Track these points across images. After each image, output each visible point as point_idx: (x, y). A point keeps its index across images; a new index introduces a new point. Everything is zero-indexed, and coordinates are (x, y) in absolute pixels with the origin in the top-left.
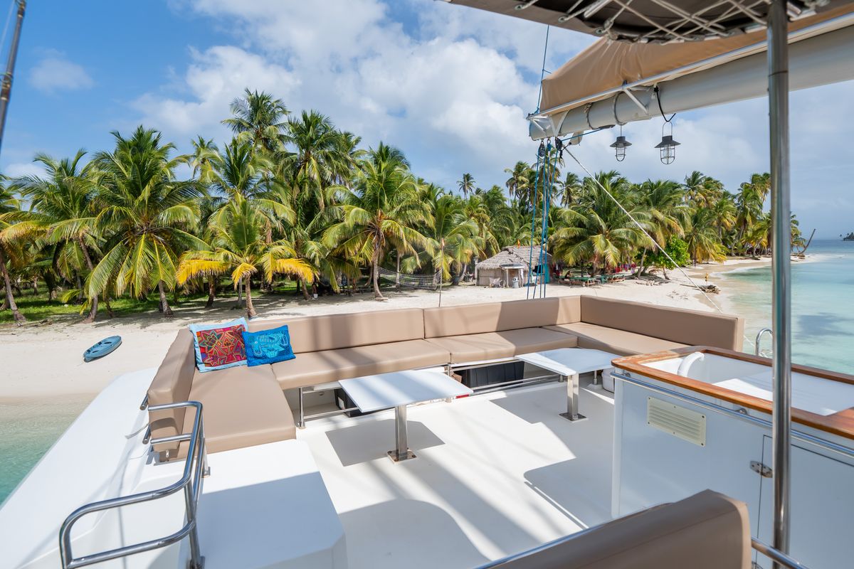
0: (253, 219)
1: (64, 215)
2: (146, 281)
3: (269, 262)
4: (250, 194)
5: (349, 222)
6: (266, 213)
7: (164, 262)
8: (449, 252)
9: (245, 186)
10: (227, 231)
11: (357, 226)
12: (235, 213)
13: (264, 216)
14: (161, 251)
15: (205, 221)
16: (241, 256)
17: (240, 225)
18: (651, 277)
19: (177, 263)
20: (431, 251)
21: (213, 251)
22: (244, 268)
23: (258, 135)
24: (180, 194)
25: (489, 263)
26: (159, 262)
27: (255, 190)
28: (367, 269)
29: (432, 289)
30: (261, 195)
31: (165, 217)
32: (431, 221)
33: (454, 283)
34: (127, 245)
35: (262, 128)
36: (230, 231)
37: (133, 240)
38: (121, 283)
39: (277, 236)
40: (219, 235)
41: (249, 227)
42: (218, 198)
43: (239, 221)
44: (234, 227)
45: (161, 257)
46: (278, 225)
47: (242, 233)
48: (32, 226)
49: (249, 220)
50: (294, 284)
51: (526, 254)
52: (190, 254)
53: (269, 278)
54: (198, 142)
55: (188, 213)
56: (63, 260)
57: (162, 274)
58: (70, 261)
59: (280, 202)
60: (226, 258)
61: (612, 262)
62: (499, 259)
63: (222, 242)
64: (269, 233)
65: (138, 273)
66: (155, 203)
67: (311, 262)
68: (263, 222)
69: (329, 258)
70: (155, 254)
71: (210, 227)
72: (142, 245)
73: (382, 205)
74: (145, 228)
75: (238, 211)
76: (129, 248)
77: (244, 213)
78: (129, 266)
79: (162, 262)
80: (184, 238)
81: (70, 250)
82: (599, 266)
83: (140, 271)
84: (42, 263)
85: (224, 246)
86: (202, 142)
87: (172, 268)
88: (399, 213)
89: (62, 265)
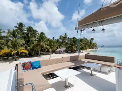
3: (20, 50)
4: (17, 38)
5: (35, 44)
8: (52, 48)
11: (36, 44)
16: (14, 49)
18: (80, 52)
20: (49, 48)
22: (15, 52)
25: (58, 50)
28: (38, 51)
29: (49, 55)
32: (49, 44)
33: (52, 53)
39: (21, 46)
40: (10, 46)
42: (10, 39)
43: (14, 43)
46: (22, 44)
47: (15, 45)
49: (16, 43)
50: (25, 54)
51: (63, 49)
53: (20, 53)
60: (11, 50)
61: (75, 50)
62: (59, 50)
64: (20, 45)
67: (28, 50)
69: (31, 49)
71: (8, 44)
73: (41, 41)
75: (14, 41)
82: (73, 50)
88: (43, 42)
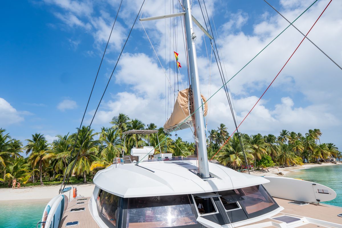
0: (114, 152)
1: (61, 151)
2: (81, 170)
4: (114, 144)
6: (118, 149)
7: (87, 165)
9: (113, 142)
10: (106, 155)
12: (109, 149)
13: (118, 151)
14: (86, 161)
15: (100, 152)
16: (109, 163)
17: (110, 153)
19: (90, 165)
21: (101, 161)
23: (120, 126)
24: (94, 144)
26: (85, 165)
27: (116, 143)
30: (117, 144)
31: (89, 151)
34: (77, 160)
35: (122, 124)
36: (107, 156)
37: (79, 158)
38: (74, 171)
40: (104, 156)
41: (112, 154)
42: (105, 146)
43: (110, 152)
44: (108, 154)
45: (86, 163)
47: (110, 156)
48: (53, 154)
49: (113, 151)
52: (94, 162)
54: (103, 128)
55: (96, 150)
56: (57, 166)
57: (85, 169)
58: (59, 167)
59: (123, 146)
60: (105, 163)
61: (238, 164)
63: (104, 158)
65: (79, 168)
66: (86, 147)
68: (117, 152)
70: (85, 162)
71: (101, 154)
72: (81, 160)
74: (83, 155)
75: (110, 149)
76: (78, 160)
77: (111, 149)
78: (77, 166)
79: (86, 165)
80: (93, 157)
81: (59, 163)
83: (80, 167)
84: (50, 167)
85: (105, 159)
86: (104, 128)
87: (89, 167)
89: (56, 168)
